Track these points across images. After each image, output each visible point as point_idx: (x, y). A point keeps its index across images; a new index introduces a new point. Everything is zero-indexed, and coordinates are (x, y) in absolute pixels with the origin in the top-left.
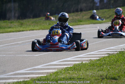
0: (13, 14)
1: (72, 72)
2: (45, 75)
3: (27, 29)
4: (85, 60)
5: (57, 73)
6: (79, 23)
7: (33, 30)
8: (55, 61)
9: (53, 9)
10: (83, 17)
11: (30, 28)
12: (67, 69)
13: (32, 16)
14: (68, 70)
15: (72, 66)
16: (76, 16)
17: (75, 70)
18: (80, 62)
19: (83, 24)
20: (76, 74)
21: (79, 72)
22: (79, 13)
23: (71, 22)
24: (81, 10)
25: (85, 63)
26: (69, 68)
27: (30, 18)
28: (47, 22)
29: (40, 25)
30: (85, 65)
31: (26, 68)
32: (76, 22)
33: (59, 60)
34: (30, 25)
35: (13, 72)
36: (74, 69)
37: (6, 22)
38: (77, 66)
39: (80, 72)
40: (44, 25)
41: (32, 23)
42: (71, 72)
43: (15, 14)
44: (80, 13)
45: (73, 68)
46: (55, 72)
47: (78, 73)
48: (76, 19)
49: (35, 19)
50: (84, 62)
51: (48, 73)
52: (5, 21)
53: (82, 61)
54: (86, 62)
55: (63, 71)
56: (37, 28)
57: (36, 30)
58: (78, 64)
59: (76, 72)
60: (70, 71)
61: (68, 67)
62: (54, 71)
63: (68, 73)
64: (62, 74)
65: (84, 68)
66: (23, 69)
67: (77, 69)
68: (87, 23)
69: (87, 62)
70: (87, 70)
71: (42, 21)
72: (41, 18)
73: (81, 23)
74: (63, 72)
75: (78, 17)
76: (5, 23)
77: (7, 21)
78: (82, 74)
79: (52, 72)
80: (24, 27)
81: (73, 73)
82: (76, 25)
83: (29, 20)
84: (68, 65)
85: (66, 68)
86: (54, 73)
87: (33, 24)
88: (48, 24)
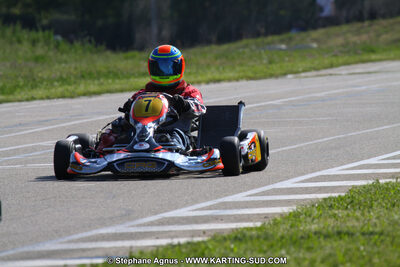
0: (155, 30)
1: (346, 212)
2: (259, 224)
3: (200, 78)
4: (385, 176)
5: (296, 215)
6: (365, 57)
7: (218, 81)
8: (288, 178)
9: (282, 12)
10: (379, 36)
11: (209, 76)
12: (328, 205)
13: (214, 39)
14: (331, 207)
15: (343, 194)
16: (358, 33)
17: (353, 206)
18: (371, 182)
19: (380, 60)
20: (358, 219)
21: (366, 214)
22: (367, 23)
23: (341, 52)
24: (373, 16)
25: (387, 184)
26: (334, 199)
27: (209, 42)
28: (265, 56)
29: (241, 65)
30: (387, 189)
31: (196, 201)
32: (356, 53)
33: (303, 174)
34: (208, 66)
35: (156, 213)
36: (352, 202)
37: (133, 57)
38: (359, 193)
39: (369, 212)
40: (253, 66)
41: (216, 58)
42: (341, 213)
43: (160, 30)
44: (371, 25)
45: (349, 200)
46: (290, 214)
47: (363, 214)
48: (355, 44)
49: (225, 47)
50: (382, 181)
51: (266, 216)
52: (130, 54)
53: (377, 177)
54: (388, 180)
55: (314, 209)
56: (231, 75)
57: (230, 80)
58: (364, 187)
59: (358, 214)
60: (339, 208)
61: (330, 198)
62: (286, 210)
63: (330, 217)
64: (313, 219)
65: (383, 199)
66: (186, 204)
67: (360, 204)
68: (392, 55)
69: (394, 180)
70: (394, 205)
71: (247, 50)
72: (244, 42)
73: (373, 57)
74: (316, 213)
75: (364, 37)
76: (130, 62)
77: (136, 53)
78: (378, 218)
79: (281, 215)
80: (190, 74)
81: (348, 215)
82: (356, 63)
83: (206, 49)
84: (333, 189)
85: (325, 199)
86: (285, 217)
87: (218, 61)
88: (265, 61)
